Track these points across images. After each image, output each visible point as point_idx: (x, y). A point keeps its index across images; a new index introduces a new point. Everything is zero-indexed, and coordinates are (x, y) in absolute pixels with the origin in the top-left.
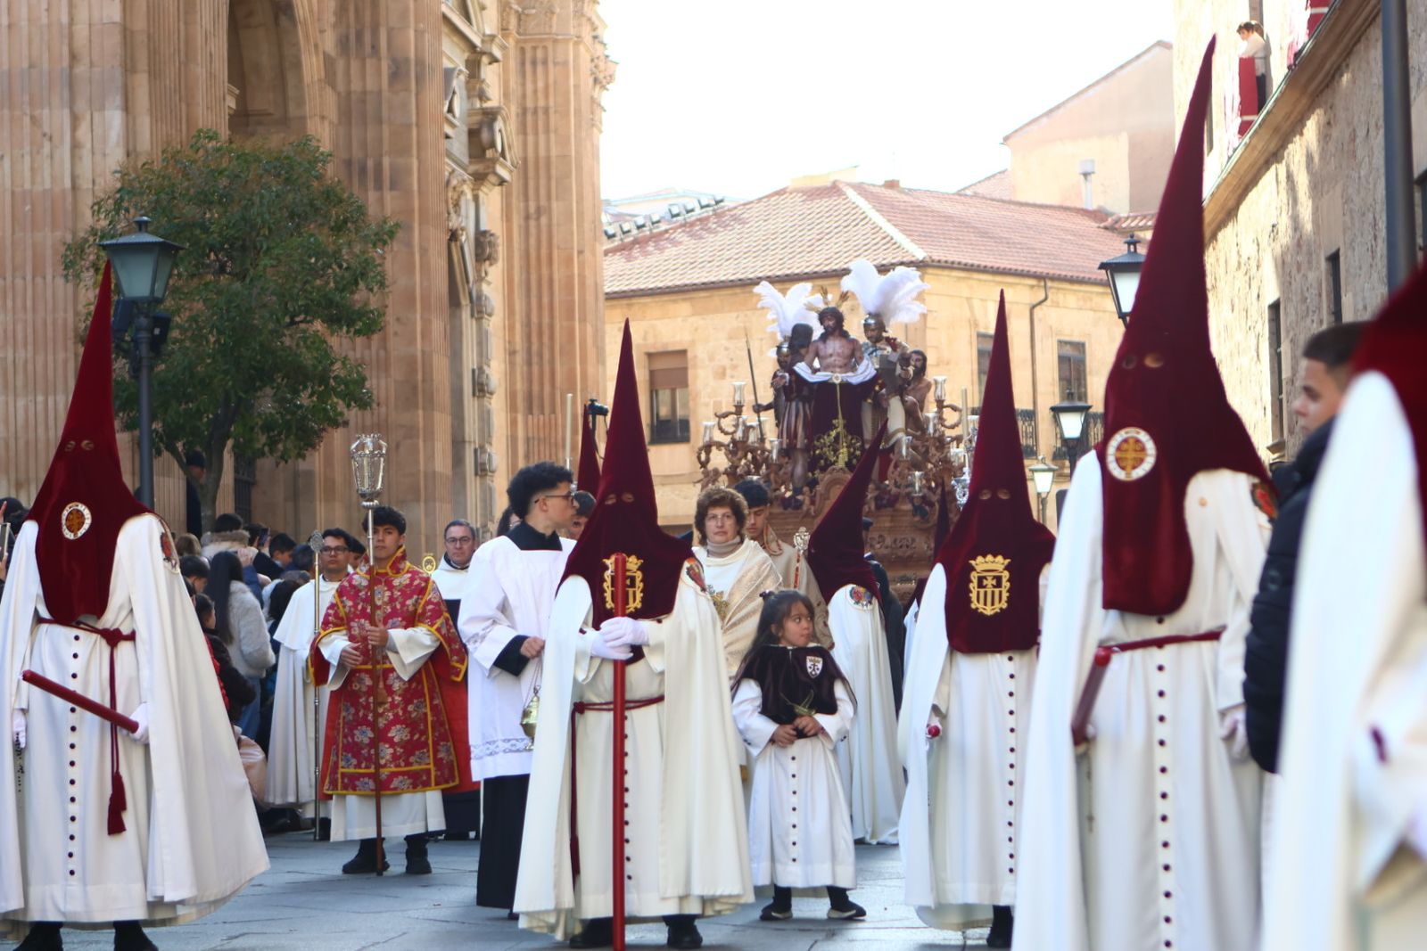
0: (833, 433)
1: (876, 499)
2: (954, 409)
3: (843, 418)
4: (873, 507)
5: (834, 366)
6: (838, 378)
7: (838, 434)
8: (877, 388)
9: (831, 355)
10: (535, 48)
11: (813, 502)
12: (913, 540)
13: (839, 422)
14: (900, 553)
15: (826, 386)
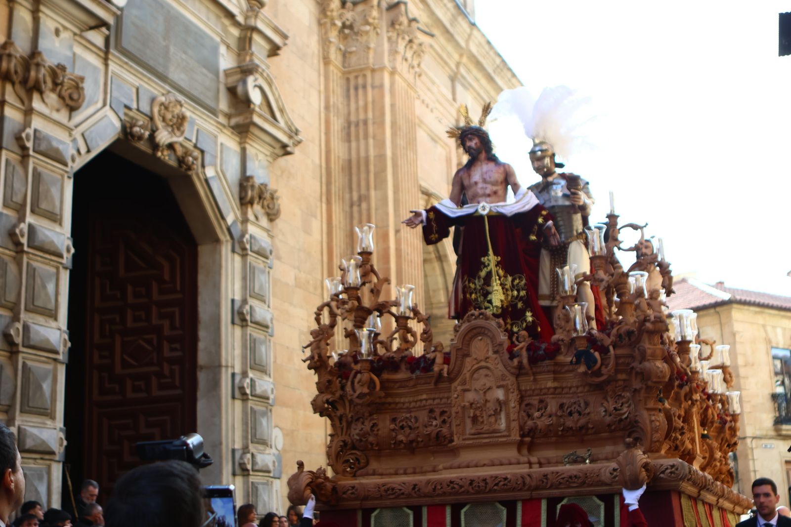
3: (496, 254)
4: (525, 361)
5: (482, 196)
6: (484, 208)
7: (488, 273)
9: (476, 184)
10: (357, 77)
12: (587, 404)
13: (491, 259)
14: (569, 423)
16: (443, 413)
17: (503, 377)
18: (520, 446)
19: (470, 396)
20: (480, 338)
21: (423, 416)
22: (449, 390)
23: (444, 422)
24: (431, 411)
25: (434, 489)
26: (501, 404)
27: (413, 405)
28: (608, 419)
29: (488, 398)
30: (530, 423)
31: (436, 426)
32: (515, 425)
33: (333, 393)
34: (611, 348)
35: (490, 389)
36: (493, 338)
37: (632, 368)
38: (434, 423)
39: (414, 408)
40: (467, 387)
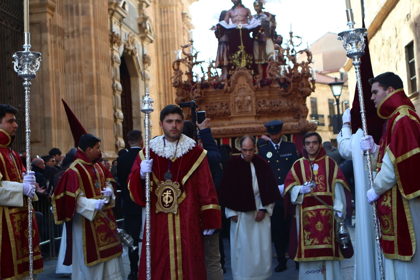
0: (239, 53)
1: (261, 82)
2: (298, 37)
3: (244, 45)
4: (259, 86)
5: (239, 21)
6: (240, 26)
7: (241, 53)
8: (260, 31)
9: (237, 16)
11: (229, 85)
12: (280, 102)
13: (242, 47)
14: (274, 109)
15: (234, 31)
16: (227, 104)
17: (250, 92)
18: (256, 117)
19: (238, 99)
20: (241, 77)
21: (219, 106)
22: (229, 96)
23: (227, 108)
24: (222, 104)
25: (226, 132)
26: (250, 102)
27: (214, 101)
28: (288, 108)
29: (245, 99)
30: (260, 109)
31: (224, 109)
32: (254, 109)
33: (184, 96)
34: (292, 83)
35: (245, 96)
36: (247, 77)
37: (298, 90)
38: (223, 108)
39: (214, 102)
40: (236, 95)
